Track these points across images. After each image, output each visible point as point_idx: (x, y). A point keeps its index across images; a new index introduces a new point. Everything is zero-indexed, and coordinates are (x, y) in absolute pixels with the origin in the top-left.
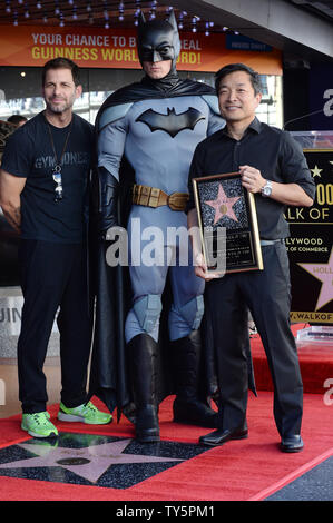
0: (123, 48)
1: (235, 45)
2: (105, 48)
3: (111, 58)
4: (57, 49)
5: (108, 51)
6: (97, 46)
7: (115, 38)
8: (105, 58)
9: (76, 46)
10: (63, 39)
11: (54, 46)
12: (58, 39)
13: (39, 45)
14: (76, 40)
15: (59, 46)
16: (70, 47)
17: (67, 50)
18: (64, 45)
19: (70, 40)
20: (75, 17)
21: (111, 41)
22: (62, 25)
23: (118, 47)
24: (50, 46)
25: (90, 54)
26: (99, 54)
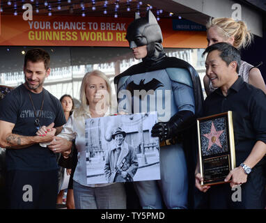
0: (96, 32)
1: (179, 27)
2: (83, 31)
3: (87, 39)
4: (47, 33)
5: (85, 33)
6: (76, 30)
7: (90, 23)
8: (83, 39)
9: (61, 30)
10: (52, 25)
11: (45, 30)
12: (48, 25)
13: (34, 30)
14: (61, 26)
15: (49, 30)
16: (56, 31)
17: (54, 33)
18: (52, 30)
19: (56, 25)
20: (59, 8)
21: (87, 26)
22: (50, 14)
23: (92, 30)
24: (42, 30)
25: (71, 36)
26: (78, 35)
